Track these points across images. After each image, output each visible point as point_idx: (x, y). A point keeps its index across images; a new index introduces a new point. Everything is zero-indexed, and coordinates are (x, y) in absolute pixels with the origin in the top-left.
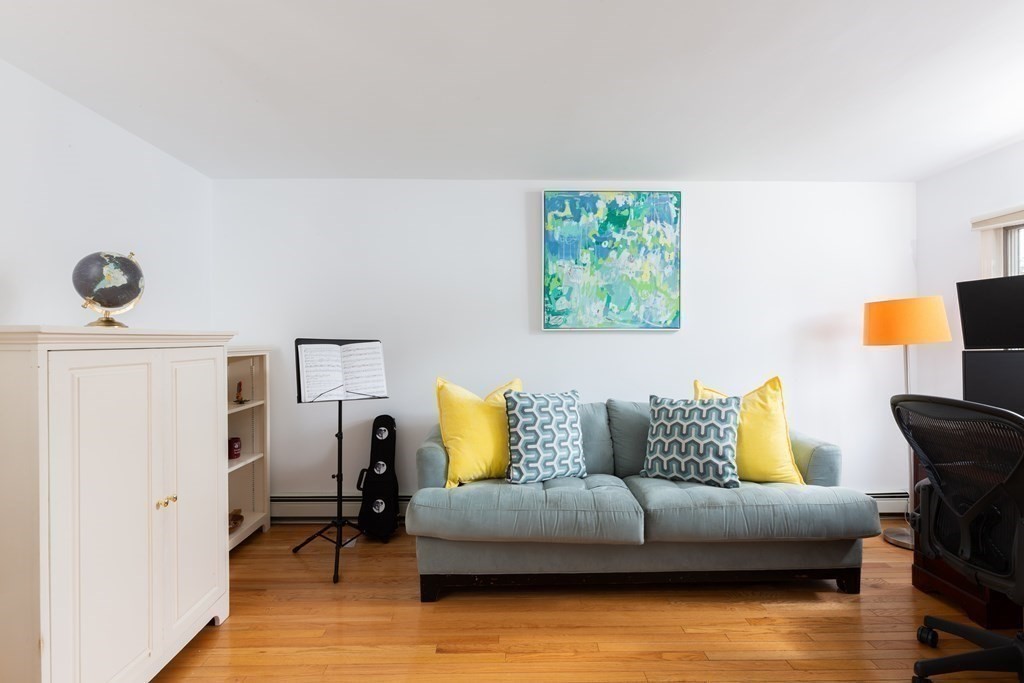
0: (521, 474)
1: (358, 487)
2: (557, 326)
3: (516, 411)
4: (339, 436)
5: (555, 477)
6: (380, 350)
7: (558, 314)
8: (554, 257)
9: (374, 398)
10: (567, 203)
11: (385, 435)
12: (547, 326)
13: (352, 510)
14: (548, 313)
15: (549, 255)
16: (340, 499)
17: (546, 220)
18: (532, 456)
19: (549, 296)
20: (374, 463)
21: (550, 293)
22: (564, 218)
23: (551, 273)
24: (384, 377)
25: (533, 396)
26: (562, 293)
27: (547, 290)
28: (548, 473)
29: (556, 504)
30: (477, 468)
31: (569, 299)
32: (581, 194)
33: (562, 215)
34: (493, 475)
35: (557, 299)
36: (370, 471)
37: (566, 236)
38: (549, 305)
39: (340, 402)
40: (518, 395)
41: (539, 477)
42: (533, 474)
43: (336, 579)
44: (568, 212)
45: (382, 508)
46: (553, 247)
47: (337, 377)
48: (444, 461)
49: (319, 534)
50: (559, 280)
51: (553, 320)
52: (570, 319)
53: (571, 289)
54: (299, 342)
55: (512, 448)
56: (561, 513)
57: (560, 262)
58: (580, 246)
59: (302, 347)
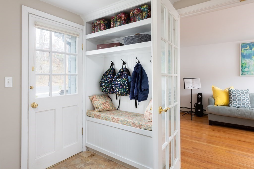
0: (232, 105)
1: (194, 106)
2: (245, 75)
3: (231, 93)
4: (191, 95)
5: (241, 107)
6: (200, 80)
7: (245, 72)
8: (244, 59)
9: (198, 89)
10: (248, 46)
11: (200, 97)
12: (242, 75)
13: (194, 110)
14: (242, 72)
15: (242, 58)
16: (192, 108)
17: (241, 50)
18: (235, 102)
19: (242, 68)
20: (198, 102)
21: (243, 67)
22: (247, 49)
23: (243, 62)
24: (200, 85)
25: (236, 90)
26: (246, 67)
27: (242, 66)
28: (239, 106)
29: (240, 111)
30: (222, 103)
31: (248, 68)
32: (252, 43)
33: (246, 49)
34: (225, 105)
35: (245, 68)
36: (197, 103)
37: (248, 53)
38: (242, 70)
39: (192, 89)
40: (232, 89)
41: (237, 106)
42: (235, 105)
43: (192, 120)
44: (248, 48)
45: (200, 111)
46: (243, 56)
47: (191, 85)
48: (214, 101)
49: (188, 113)
50: (245, 64)
51: (244, 73)
52: (249, 73)
53: (249, 66)
54: (184, 78)
55: (230, 100)
56: (241, 112)
57: (246, 60)
58: (252, 55)
59: (185, 79)
